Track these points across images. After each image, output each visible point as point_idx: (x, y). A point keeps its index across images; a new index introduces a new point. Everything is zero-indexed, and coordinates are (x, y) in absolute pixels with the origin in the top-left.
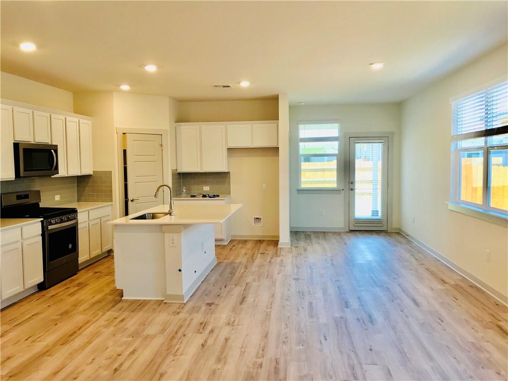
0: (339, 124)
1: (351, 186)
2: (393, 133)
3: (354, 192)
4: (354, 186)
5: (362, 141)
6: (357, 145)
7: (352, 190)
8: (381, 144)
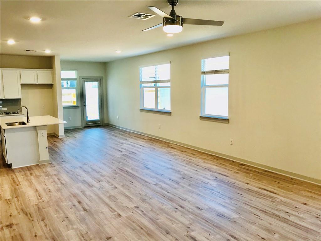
0: (76, 72)
1: (84, 104)
2: (102, 77)
3: (86, 107)
4: (86, 104)
5: (89, 81)
6: (86, 83)
7: (85, 106)
8: (97, 82)
